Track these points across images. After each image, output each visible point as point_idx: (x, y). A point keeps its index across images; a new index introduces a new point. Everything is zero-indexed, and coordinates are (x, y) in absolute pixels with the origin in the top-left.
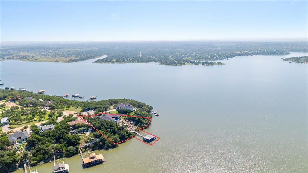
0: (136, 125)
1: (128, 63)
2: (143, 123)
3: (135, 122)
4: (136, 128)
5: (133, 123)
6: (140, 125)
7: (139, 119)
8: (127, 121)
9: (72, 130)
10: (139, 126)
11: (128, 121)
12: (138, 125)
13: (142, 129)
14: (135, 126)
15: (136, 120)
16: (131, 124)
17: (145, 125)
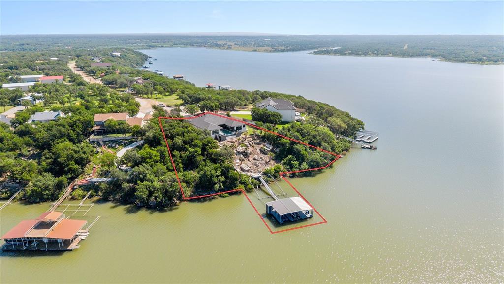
0: (278, 158)
1: (373, 56)
2: (300, 158)
3: (277, 151)
4: (272, 166)
5: (272, 151)
6: (290, 160)
7: (293, 143)
8: (258, 141)
9: (99, 133)
10: (284, 164)
11: (258, 144)
12: (285, 160)
13: (293, 176)
14: (272, 162)
15: (283, 145)
16: (263, 152)
17: (305, 166)
